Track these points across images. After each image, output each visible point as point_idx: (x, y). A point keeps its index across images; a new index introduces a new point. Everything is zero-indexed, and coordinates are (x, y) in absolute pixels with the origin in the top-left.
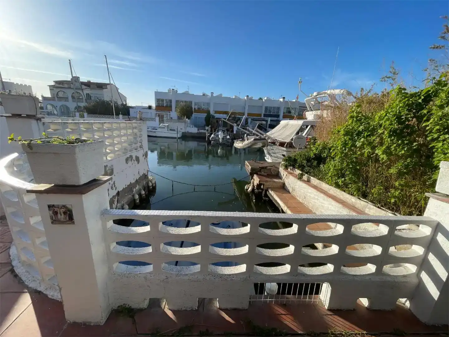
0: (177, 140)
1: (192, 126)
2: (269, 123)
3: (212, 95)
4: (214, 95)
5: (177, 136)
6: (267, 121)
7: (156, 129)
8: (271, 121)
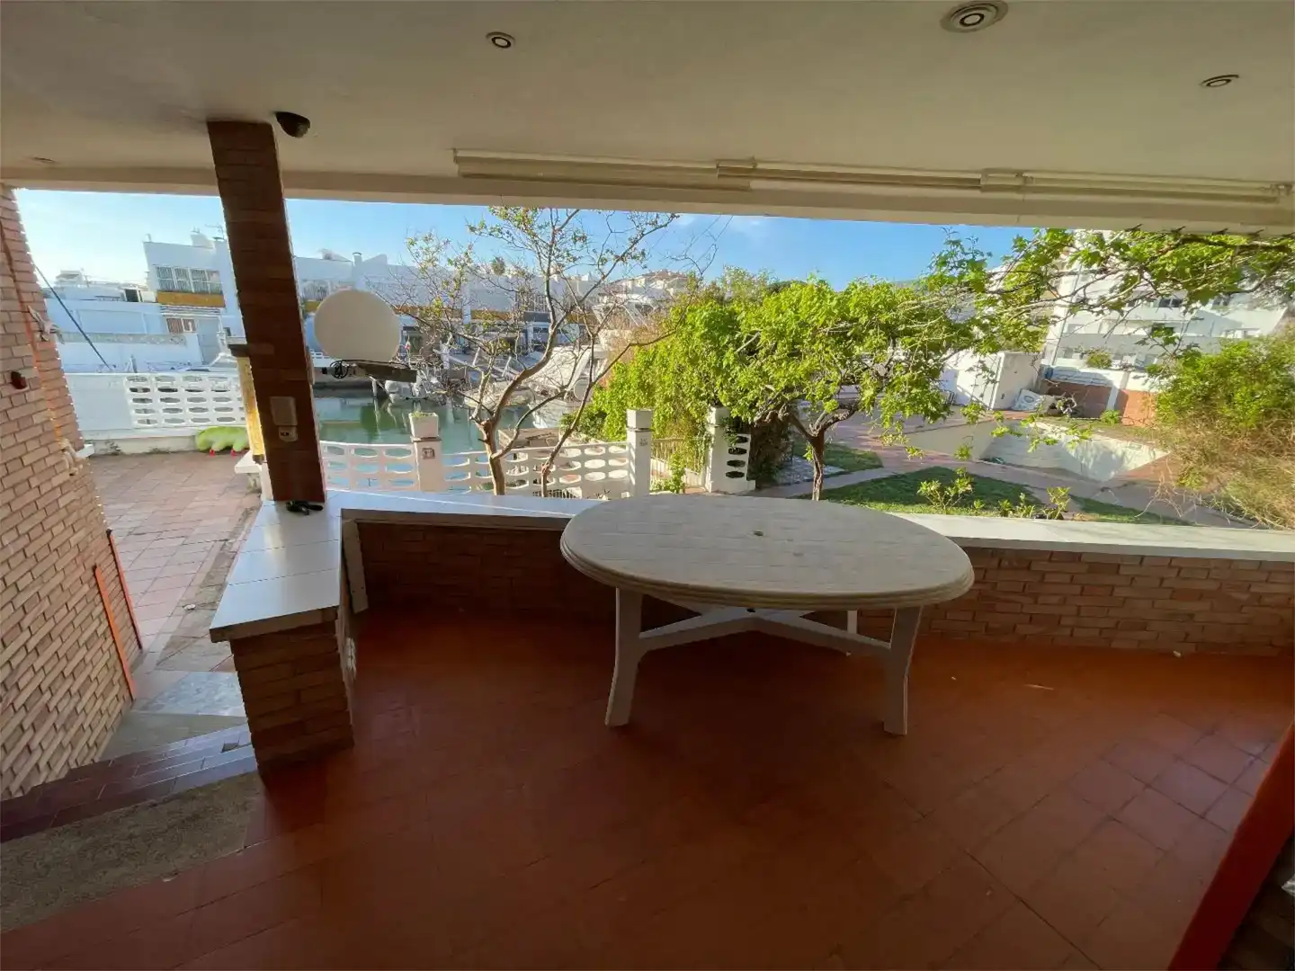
2: (531, 336)
3: (358, 259)
4: (364, 258)
6: (525, 332)
8: (536, 330)
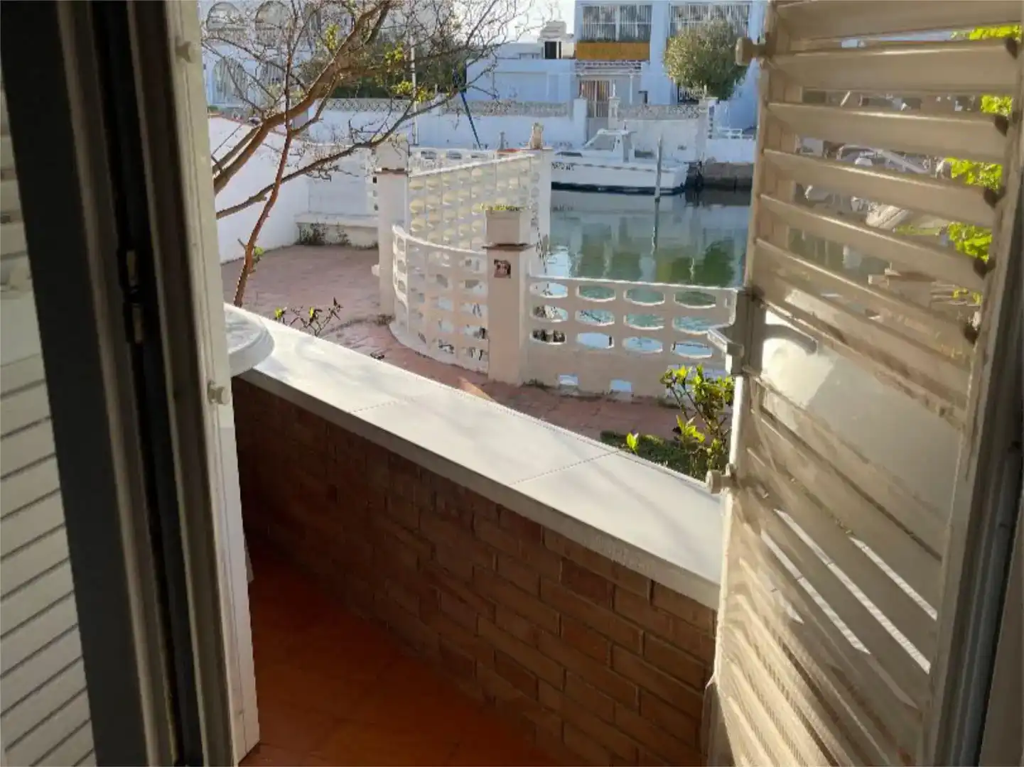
0: (657, 200)
1: (730, 134)
5: (658, 181)
7: (579, 155)
